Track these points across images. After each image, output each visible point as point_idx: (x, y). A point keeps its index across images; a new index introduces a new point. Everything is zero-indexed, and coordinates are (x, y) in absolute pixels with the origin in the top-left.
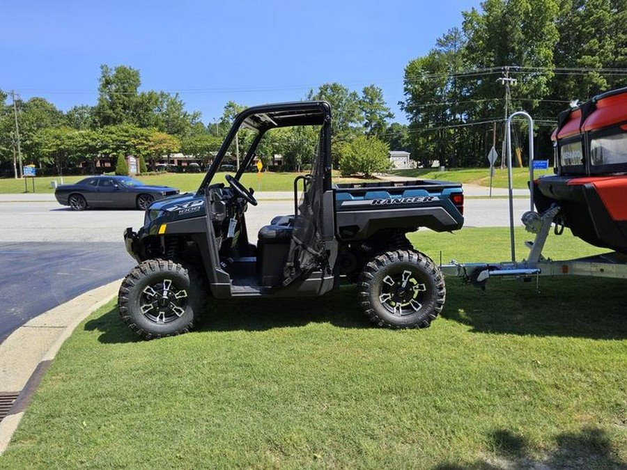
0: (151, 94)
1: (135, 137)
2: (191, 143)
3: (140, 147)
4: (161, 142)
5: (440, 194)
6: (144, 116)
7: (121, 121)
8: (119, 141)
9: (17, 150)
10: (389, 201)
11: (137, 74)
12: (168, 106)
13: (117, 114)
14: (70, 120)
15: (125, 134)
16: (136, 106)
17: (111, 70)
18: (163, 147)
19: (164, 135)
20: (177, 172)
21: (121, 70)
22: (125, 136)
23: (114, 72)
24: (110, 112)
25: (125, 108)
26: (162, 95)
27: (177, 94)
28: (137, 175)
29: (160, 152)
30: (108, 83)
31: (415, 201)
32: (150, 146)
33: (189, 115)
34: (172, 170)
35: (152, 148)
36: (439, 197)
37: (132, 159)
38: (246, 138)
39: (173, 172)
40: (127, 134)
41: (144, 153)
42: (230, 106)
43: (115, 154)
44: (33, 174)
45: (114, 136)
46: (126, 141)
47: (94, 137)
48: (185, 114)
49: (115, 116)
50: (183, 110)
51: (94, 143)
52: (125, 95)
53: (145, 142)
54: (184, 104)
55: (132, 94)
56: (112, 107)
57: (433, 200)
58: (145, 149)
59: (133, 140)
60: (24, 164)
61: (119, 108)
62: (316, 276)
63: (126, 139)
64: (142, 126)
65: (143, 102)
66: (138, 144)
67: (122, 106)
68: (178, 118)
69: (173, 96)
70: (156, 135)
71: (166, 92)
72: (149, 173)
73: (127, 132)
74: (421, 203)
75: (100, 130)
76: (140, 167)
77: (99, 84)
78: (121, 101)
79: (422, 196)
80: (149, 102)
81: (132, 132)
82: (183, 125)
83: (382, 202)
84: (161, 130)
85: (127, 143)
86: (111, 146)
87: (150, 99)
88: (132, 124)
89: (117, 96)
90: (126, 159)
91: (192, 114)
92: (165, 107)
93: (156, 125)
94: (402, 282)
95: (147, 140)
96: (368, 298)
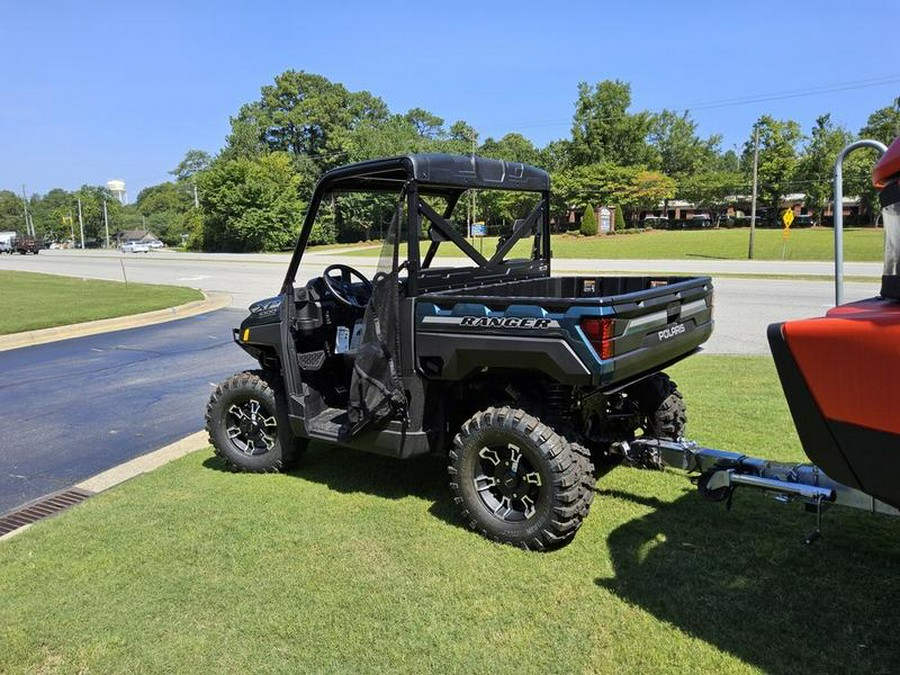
0: (642, 117)
1: (614, 180)
2: (693, 185)
3: (618, 193)
4: (649, 185)
5: (561, 316)
6: (629, 150)
7: (598, 159)
8: (591, 186)
9: (472, 204)
10: (485, 323)
11: (626, 89)
12: (671, 131)
13: (593, 149)
14: (544, 161)
15: (600, 176)
16: (620, 136)
17: (592, 88)
18: (651, 193)
19: (656, 175)
20: (668, 229)
21: (606, 87)
22: (600, 180)
23: (595, 91)
24: (584, 147)
25: (605, 140)
26: (665, 115)
27: (687, 112)
28: (608, 234)
29: (645, 200)
30: (586, 107)
31: (522, 324)
32: (633, 192)
33: (701, 143)
34: (660, 226)
35: (635, 195)
36: (559, 321)
37: (605, 212)
38: (785, 172)
39: (662, 228)
40: (603, 177)
41: (623, 202)
42: (762, 123)
43: (584, 204)
44: (482, 234)
45: (586, 181)
46: (600, 187)
47: (561, 183)
48: (696, 141)
49: (590, 151)
50: (694, 136)
51: (560, 191)
52: (607, 123)
53: (626, 187)
54: (697, 125)
55: (616, 119)
56: (588, 142)
57: (549, 325)
58: (626, 196)
59: (611, 185)
60: (478, 220)
61: (597, 141)
62: (395, 428)
63: (601, 183)
64: (625, 164)
65: (630, 130)
66: (617, 190)
67: (601, 138)
68: (683, 148)
69: (680, 115)
70: (644, 175)
71: (670, 111)
72: (625, 231)
73: (603, 173)
74: (531, 329)
75: (569, 173)
76: (616, 221)
77: (574, 110)
78: (600, 131)
79: (533, 317)
80: (638, 129)
81: (610, 173)
82: (692, 158)
83: (474, 323)
84: (652, 168)
85: (602, 189)
86: (581, 195)
87: (640, 124)
88: (612, 162)
89: (595, 124)
90: (596, 211)
91: (707, 139)
92: (668, 133)
93: (646, 160)
94: (511, 463)
95: (629, 184)
96: (457, 478)
